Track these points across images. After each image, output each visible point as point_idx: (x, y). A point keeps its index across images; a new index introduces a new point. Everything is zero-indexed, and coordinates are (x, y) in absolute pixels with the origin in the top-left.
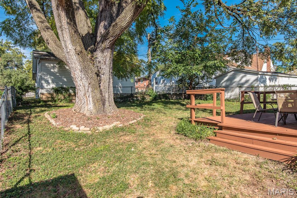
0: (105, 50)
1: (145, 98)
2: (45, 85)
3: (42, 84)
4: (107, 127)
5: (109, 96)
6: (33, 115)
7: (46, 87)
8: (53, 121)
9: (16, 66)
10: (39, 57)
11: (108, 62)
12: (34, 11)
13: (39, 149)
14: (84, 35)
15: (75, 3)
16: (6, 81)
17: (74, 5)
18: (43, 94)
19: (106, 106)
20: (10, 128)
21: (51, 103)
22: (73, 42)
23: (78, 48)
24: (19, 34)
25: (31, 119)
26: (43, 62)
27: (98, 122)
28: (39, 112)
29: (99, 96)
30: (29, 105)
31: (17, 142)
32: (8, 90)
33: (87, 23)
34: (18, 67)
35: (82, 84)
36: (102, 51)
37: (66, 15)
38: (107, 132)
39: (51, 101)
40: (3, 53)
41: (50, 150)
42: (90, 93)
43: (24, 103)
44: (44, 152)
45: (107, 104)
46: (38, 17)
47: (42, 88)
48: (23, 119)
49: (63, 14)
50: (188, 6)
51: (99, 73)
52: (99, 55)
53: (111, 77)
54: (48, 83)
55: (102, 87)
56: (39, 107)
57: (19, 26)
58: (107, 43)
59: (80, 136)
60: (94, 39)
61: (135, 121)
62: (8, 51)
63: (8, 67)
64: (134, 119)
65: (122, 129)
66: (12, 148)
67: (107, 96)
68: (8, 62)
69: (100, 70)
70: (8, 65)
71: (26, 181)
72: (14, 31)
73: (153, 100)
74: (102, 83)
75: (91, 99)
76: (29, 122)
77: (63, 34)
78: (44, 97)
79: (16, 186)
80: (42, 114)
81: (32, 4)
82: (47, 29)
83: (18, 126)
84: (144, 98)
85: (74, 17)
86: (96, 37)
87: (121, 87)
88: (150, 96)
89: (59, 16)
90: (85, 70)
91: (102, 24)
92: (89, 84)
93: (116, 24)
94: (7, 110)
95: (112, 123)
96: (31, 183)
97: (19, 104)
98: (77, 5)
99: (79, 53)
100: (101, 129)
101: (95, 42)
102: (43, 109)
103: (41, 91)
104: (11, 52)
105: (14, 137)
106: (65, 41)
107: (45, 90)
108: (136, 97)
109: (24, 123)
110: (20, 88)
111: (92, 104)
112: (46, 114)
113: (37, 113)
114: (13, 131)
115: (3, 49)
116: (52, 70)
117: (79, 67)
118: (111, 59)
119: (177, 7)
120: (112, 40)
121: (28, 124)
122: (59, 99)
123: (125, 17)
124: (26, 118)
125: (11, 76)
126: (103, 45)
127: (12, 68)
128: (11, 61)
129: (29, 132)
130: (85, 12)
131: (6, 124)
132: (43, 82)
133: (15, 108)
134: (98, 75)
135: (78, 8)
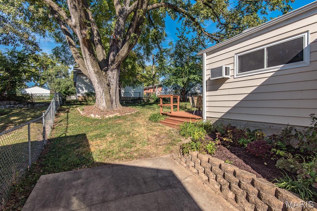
0: (114, 70)
1: (150, 101)
2: (81, 91)
3: (79, 90)
4: (111, 116)
5: (116, 98)
6: (71, 109)
7: (81, 92)
8: (81, 112)
9: (64, 75)
10: (77, 72)
11: (115, 78)
12: (71, 46)
13: (72, 124)
14: (101, 61)
15: (96, 41)
16: (57, 87)
17: (95, 42)
18: (79, 97)
19: (113, 104)
20: (58, 115)
21: (84, 103)
22: (93, 66)
23: (96, 70)
24: (64, 56)
25: (70, 111)
26: (79, 75)
27: (107, 113)
28: (75, 107)
29: (109, 98)
30: (70, 103)
31: (61, 121)
32: (57, 94)
33: (103, 53)
34: (65, 77)
35: (99, 91)
36: (112, 71)
37: (88, 51)
38: (110, 118)
39: (84, 101)
40: (54, 65)
41: (77, 125)
42: (103, 96)
43: (67, 103)
44: (74, 126)
45: (114, 103)
46: (74, 50)
47: (79, 92)
48: (65, 111)
49: (86, 50)
50: (182, 34)
51: (110, 84)
52: (109, 72)
53: (117, 86)
54: (83, 90)
55: (111, 93)
56: (76, 105)
57: (64, 51)
58: (114, 66)
59: (95, 120)
60: (107, 63)
61: (130, 113)
62: (57, 64)
63: (57, 76)
64: (130, 112)
65: (119, 117)
66: (58, 124)
67: (114, 98)
68: (58, 72)
69: (110, 82)
70: (58, 75)
71: (64, 135)
72: (61, 55)
73: (155, 102)
74: (111, 90)
75: (104, 100)
76: (68, 112)
77: (87, 62)
78: (80, 98)
79: (59, 136)
80: (76, 109)
81: (70, 43)
82: (79, 58)
83: (62, 114)
84: (148, 101)
85: (93, 51)
86: (108, 61)
87: (133, 93)
88: (153, 99)
89: (84, 51)
90: (100, 82)
91: (112, 54)
92: (103, 91)
93: (119, 54)
94: (56, 105)
95: (115, 114)
96: (66, 136)
97: (64, 103)
98: (97, 42)
99: (96, 73)
100: (107, 117)
101: (108, 65)
102: (78, 106)
103: (78, 95)
104: (60, 64)
105: (59, 119)
106: (88, 66)
107: (80, 94)
108: (143, 100)
109: (66, 113)
110: (65, 93)
111: (104, 103)
112: (78, 109)
113: (73, 108)
114: (59, 116)
115: (54, 63)
116: (85, 81)
117: (96, 80)
118: (118, 75)
119: (176, 34)
120: (117, 64)
121: (67, 113)
122: (89, 100)
123: (123, 51)
124: (67, 110)
125: (60, 83)
126: (112, 67)
127: (60, 77)
128: (60, 72)
129: (68, 117)
130: (102, 46)
131: (56, 113)
132: (79, 88)
133: (61, 105)
134: (109, 85)
135: (97, 44)
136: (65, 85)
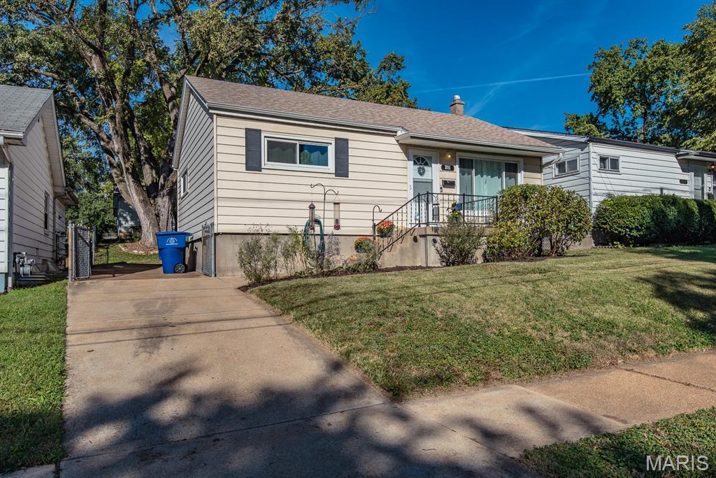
2: (123, 223)
3: (120, 221)
6: (111, 246)
7: (125, 225)
8: (123, 249)
14: (148, 186)
18: (121, 232)
22: (138, 194)
23: (141, 198)
25: (109, 247)
29: (157, 232)
33: (152, 174)
35: (145, 224)
36: (162, 198)
42: (150, 230)
47: (121, 225)
48: (105, 247)
51: (159, 214)
52: (159, 200)
54: (127, 221)
55: (160, 225)
60: (157, 187)
69: (160, 212)
74: (161, 222)
75: (151, 234)
78: (123, 235)
80: (117, 246)
90: (147, 212)
91: (162, 176)
92: (150, 223)
99: (142, 202)
100: (152, 253)
101: (157, 191)
103: (120, 229)
106: (132, 193)
107: (123, 228)
112: (119, 246)
117: (142, 211)
126: (162, 193)
130: (151, 165)
132: (122, 219)
134: (157, 215)
135: (144, 164)
136: (90, 210)
